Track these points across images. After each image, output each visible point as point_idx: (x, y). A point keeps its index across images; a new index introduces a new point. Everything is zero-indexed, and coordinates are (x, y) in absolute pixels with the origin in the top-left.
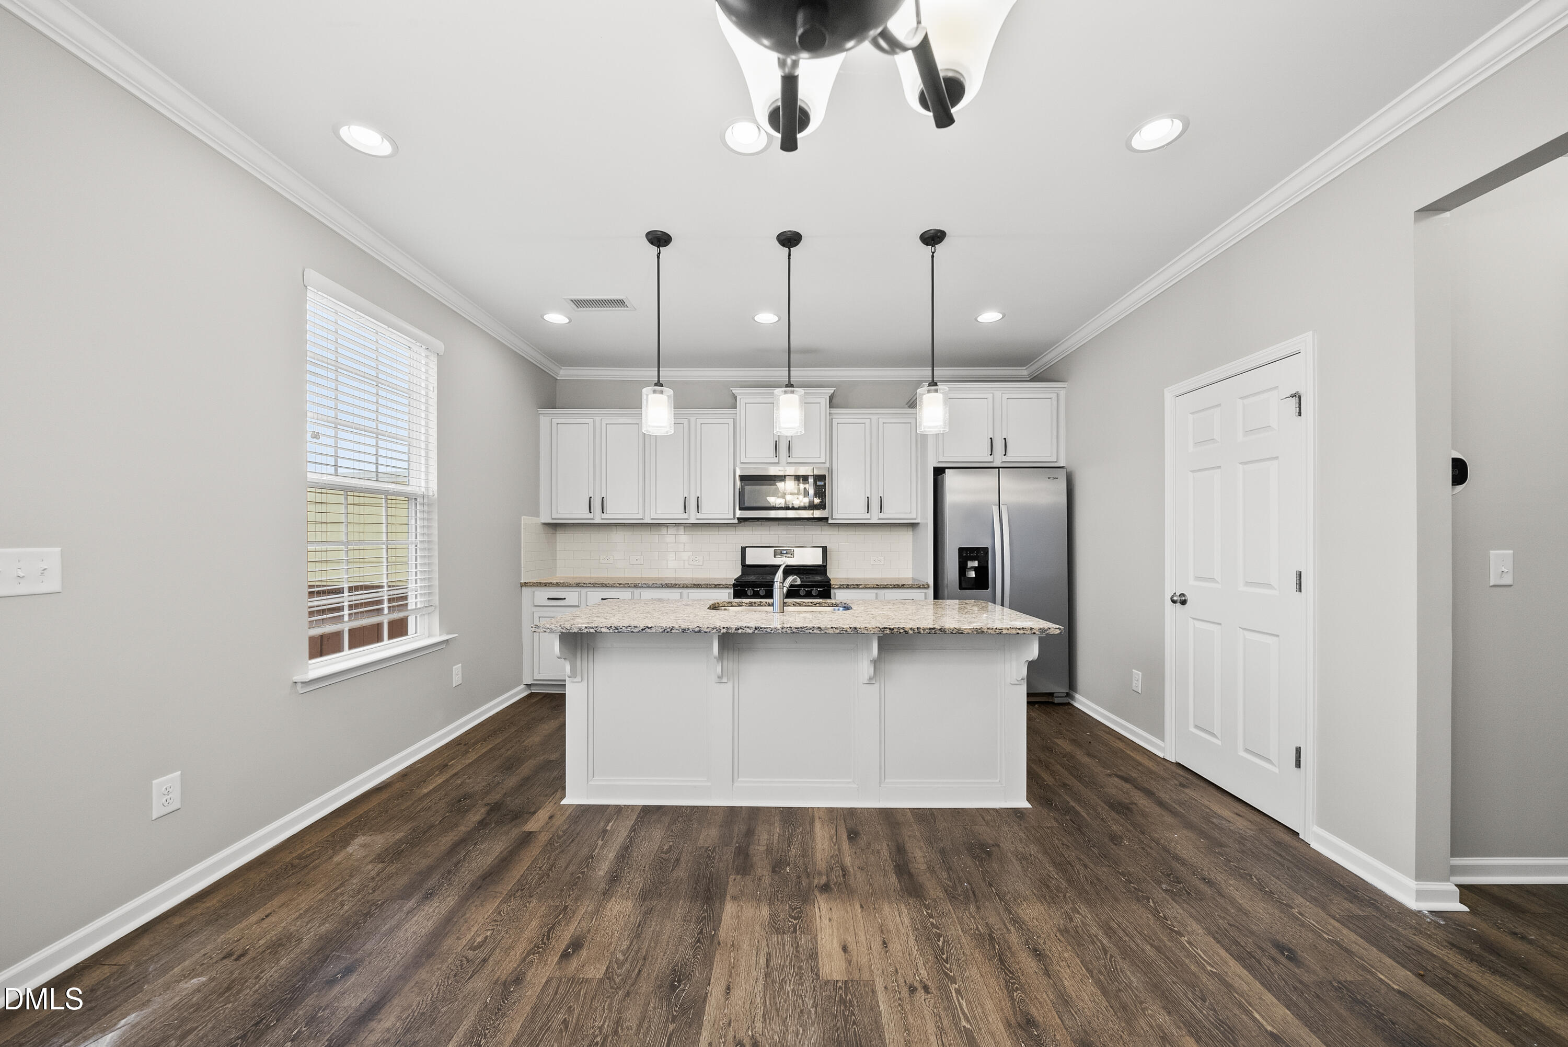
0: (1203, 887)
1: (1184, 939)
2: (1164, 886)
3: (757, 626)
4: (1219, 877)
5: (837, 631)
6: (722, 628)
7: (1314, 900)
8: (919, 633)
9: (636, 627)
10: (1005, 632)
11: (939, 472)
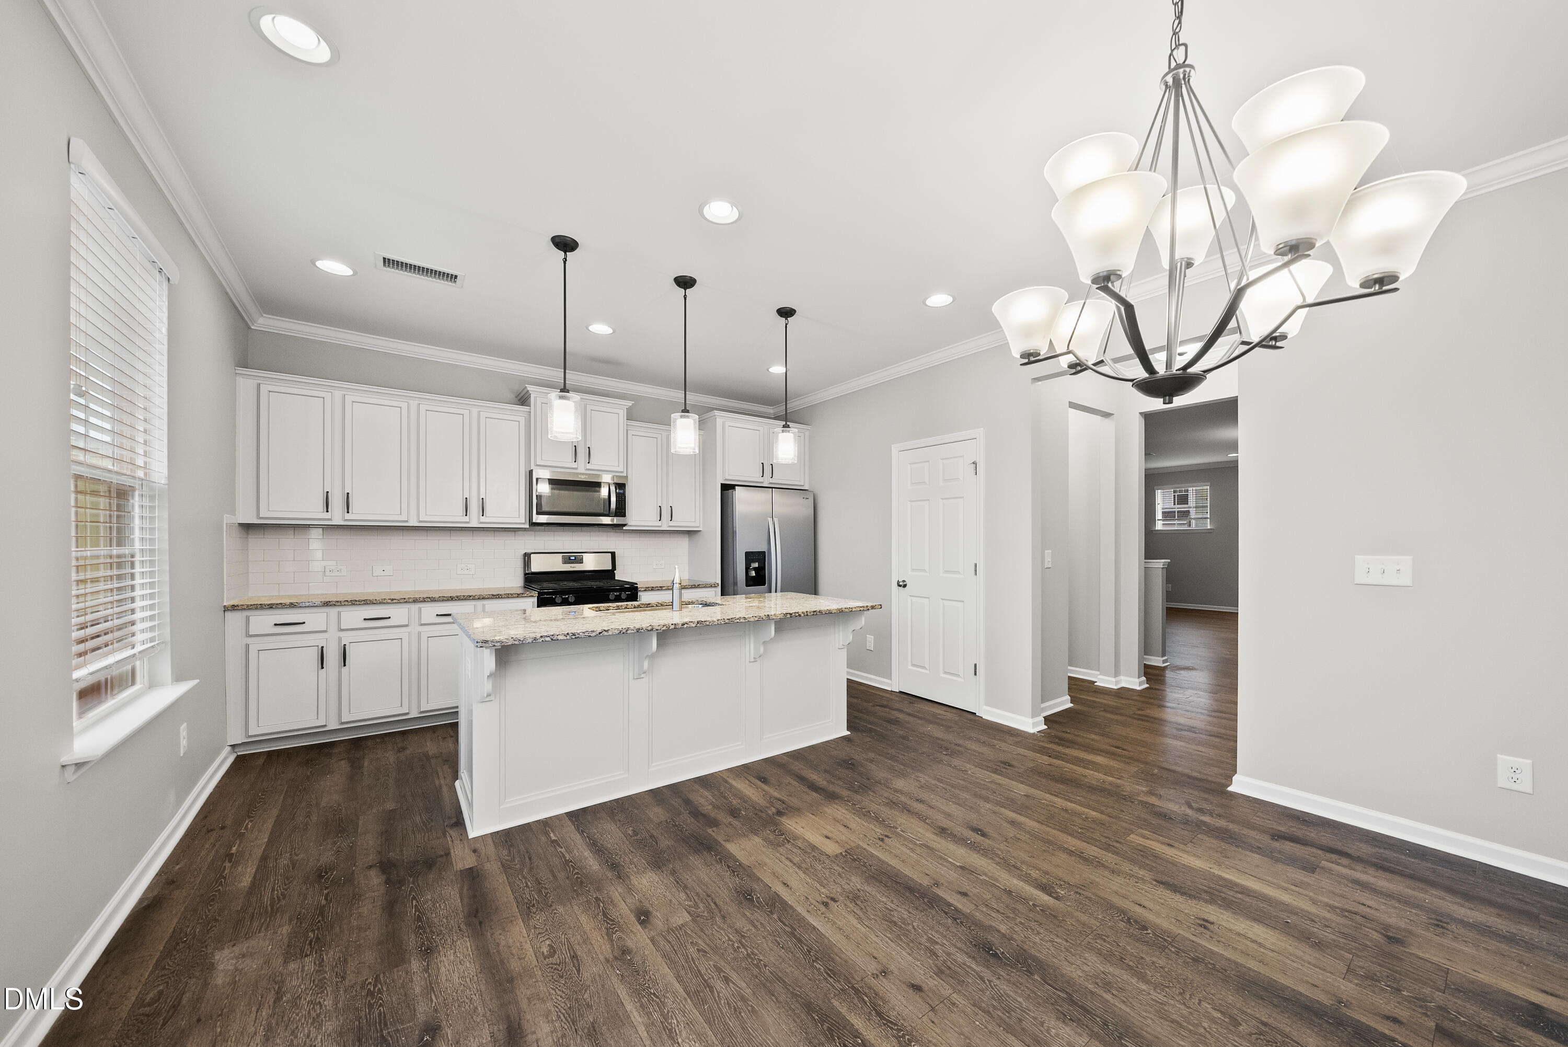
0: (958, 748)
1: (969, 772)
2: (944, 753)
3: (699, 620)
4: (961, 742)
5: (756, 619)
6: (670, 625)
7: (1000, 740)
8: (807, 615)
9: (593, 631)
10: (854, 610)
11: (727, 488)
